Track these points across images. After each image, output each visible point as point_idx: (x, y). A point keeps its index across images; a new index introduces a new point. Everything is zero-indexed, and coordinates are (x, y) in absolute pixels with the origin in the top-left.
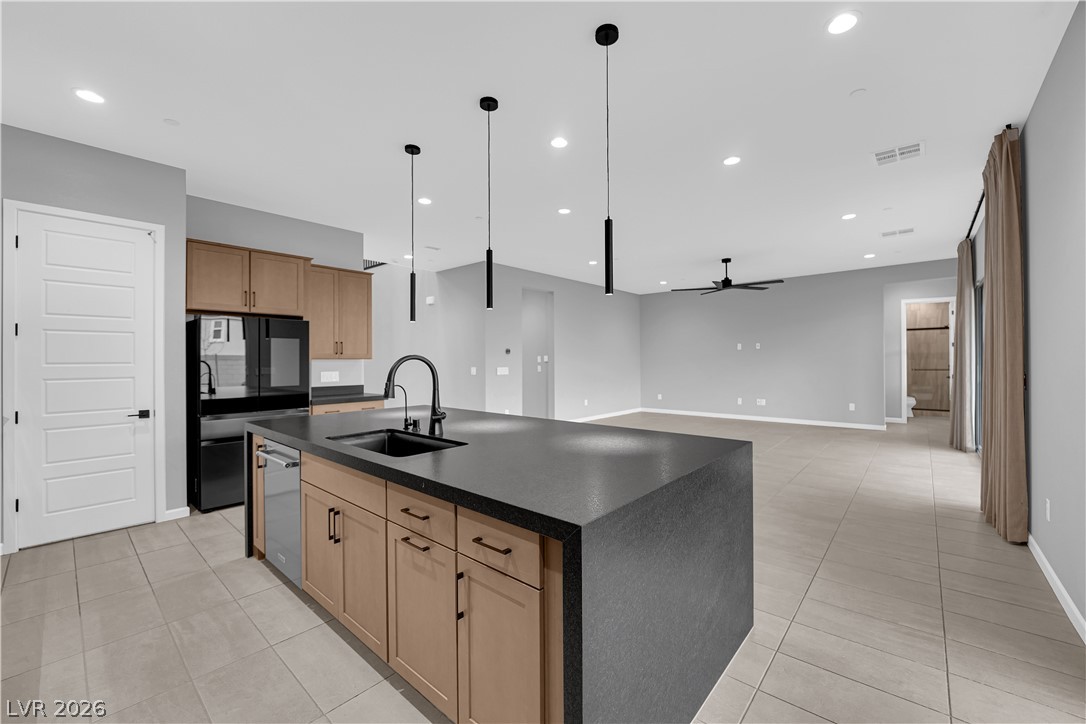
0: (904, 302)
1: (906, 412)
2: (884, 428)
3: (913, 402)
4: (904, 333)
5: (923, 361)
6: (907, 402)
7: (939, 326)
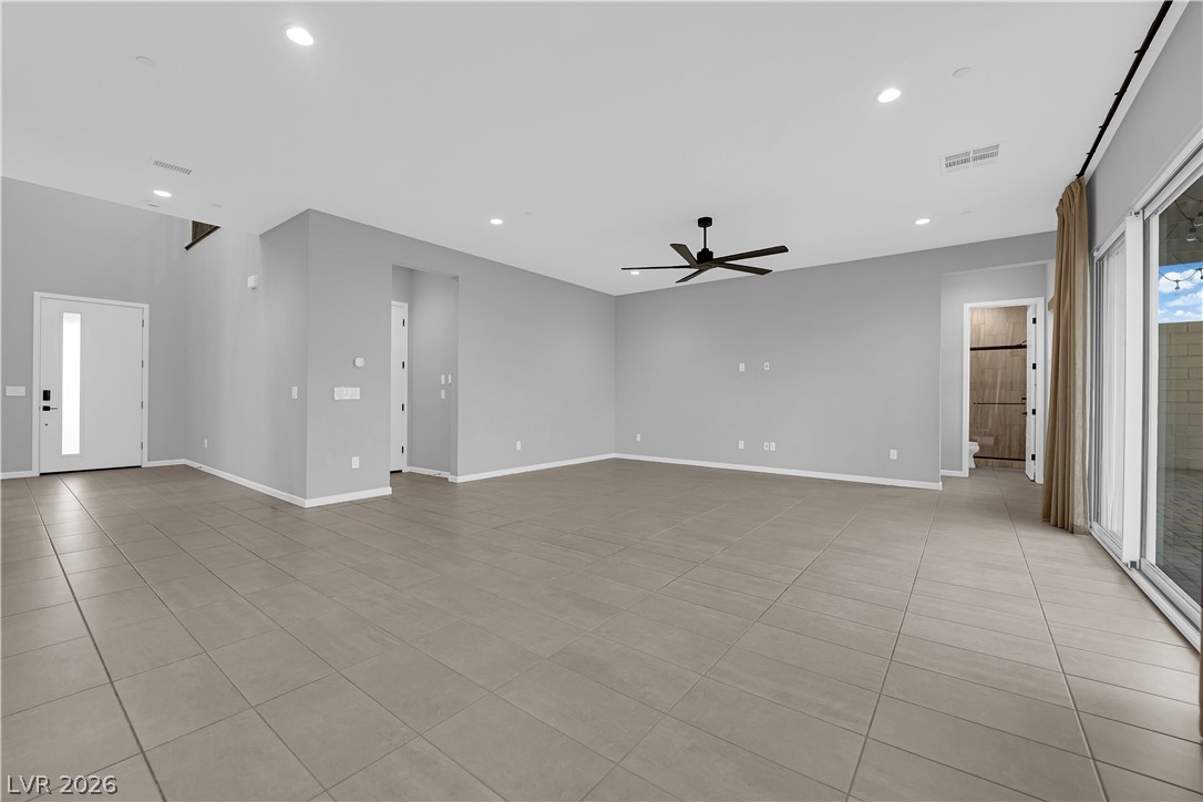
0: (967, 306)
1: (968, 463)
2: (939, 486)
3: (976, 447)
4: (967, 353)
5: (987, 392)
6: (969, 448)
7: (1009, 344)
